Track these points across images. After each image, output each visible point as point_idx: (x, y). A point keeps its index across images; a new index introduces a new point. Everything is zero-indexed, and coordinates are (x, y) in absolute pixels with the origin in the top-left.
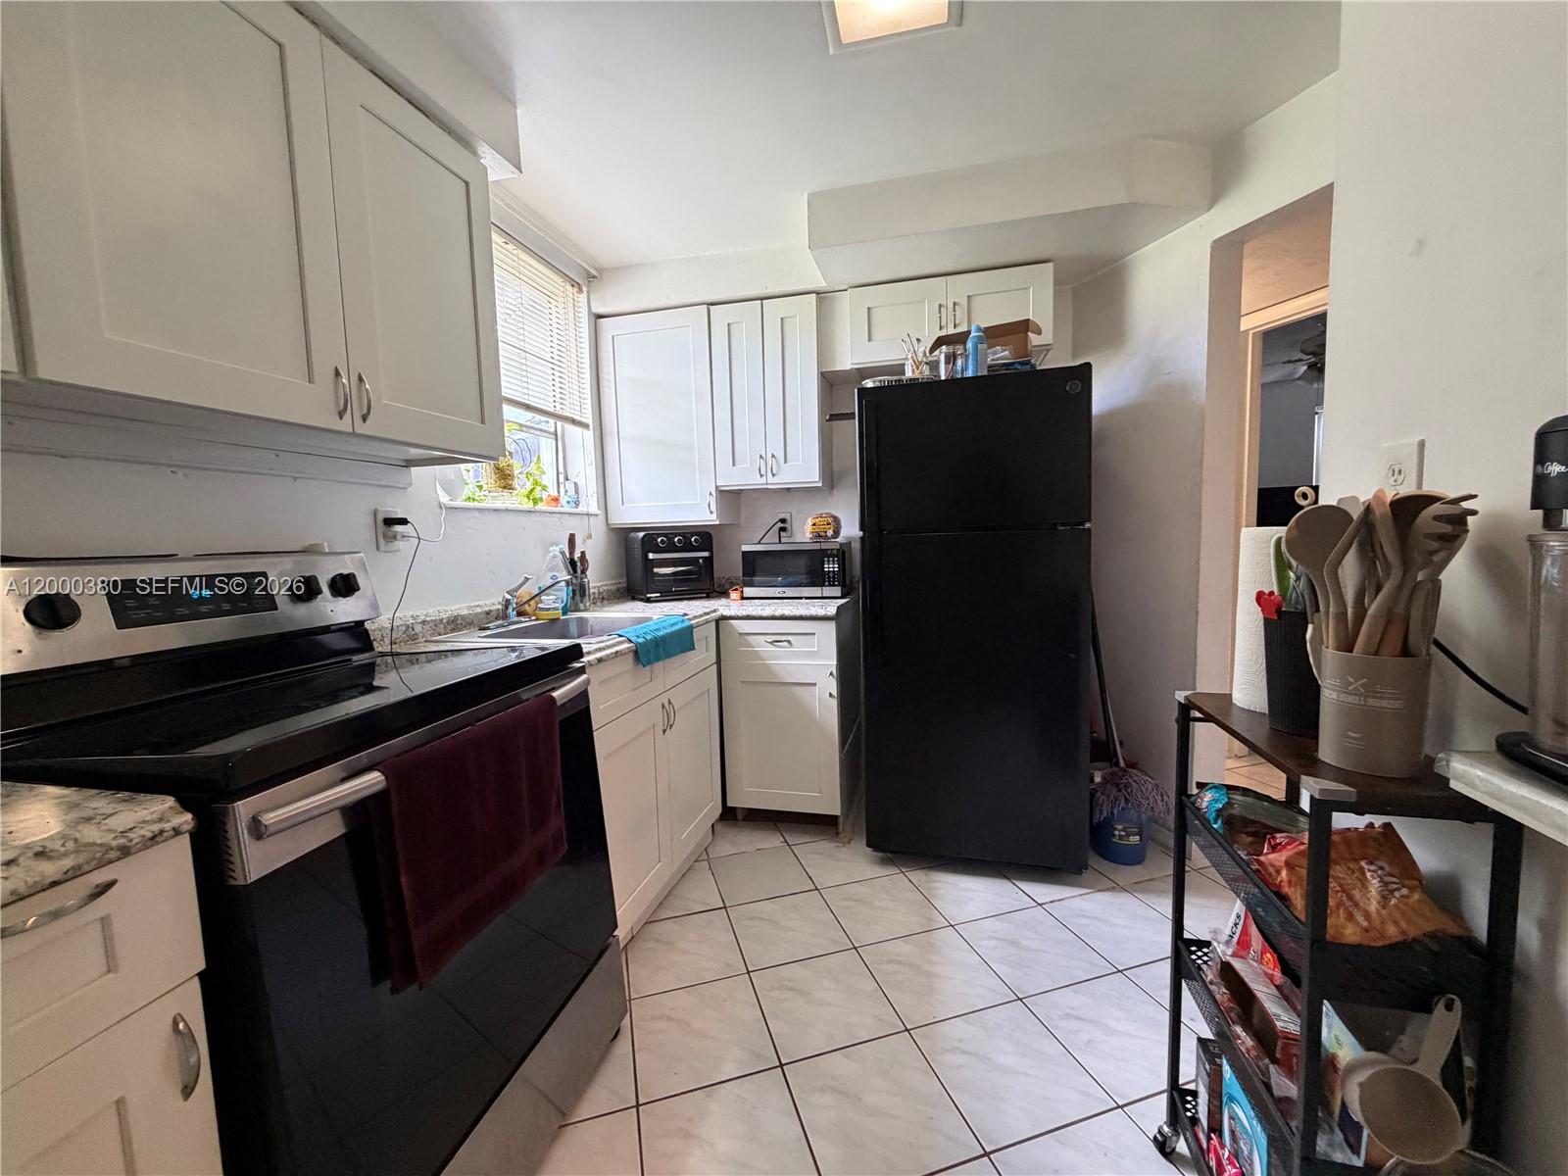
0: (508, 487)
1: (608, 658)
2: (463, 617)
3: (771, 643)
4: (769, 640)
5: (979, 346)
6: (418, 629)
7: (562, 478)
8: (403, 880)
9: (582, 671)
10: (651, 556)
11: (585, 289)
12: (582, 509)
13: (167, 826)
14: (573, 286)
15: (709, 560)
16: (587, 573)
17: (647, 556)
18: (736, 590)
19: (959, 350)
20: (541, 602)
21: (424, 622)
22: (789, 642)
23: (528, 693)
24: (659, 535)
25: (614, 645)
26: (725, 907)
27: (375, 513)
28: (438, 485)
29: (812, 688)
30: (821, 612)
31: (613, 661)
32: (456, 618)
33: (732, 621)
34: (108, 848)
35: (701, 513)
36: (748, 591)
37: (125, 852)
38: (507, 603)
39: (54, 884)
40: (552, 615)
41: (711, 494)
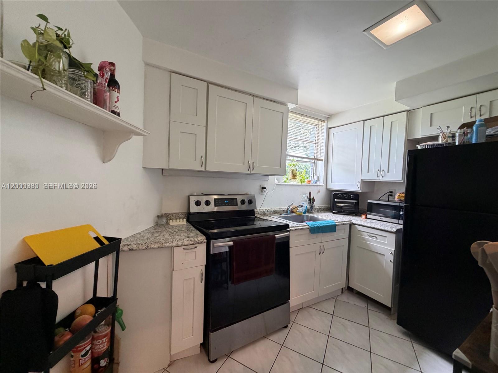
0: (295, 179)
1: (299, 229)
2: (277, 211)
3: (370, 236)
4: (369, 235)
5: (479, 128)
6: (266, 212)
7: (314, 174)
8: (234, 263)
9: (289, 231)
10: (335, 200)
11: (326, 121)
12: (318, 184)
13: (203, 241)
14: (322, 122)
15: (357, 204)
16: (314, 203)
17: (334, 200)
18: (364, 215)
19: (469, 130)
20: (298, 209)
21: (267, 211)
22: (376, 237)
23: (271, 234)
24: (339, 194)
25: (303, 226)
26: (333, 315)
27: (260, 186)
28: (275, 179)
29: (384, 256)
30: (390, 229)
31: (300, 230)
32: (275, 211)
33: (356, 225)
34: (197, 242)
35: (355, 187)
36: (369, 216)
37: (198, 243)
38: (288, 209)
39: (191, 245)
40: (301, 214)
41: (359, 182)
